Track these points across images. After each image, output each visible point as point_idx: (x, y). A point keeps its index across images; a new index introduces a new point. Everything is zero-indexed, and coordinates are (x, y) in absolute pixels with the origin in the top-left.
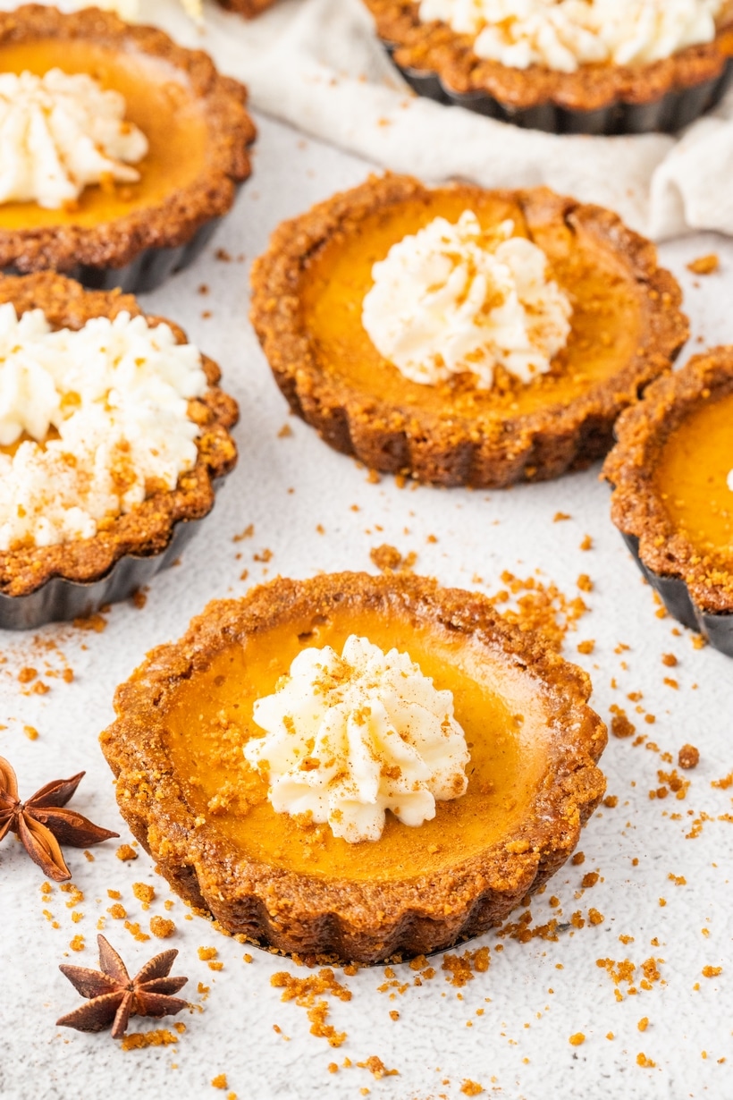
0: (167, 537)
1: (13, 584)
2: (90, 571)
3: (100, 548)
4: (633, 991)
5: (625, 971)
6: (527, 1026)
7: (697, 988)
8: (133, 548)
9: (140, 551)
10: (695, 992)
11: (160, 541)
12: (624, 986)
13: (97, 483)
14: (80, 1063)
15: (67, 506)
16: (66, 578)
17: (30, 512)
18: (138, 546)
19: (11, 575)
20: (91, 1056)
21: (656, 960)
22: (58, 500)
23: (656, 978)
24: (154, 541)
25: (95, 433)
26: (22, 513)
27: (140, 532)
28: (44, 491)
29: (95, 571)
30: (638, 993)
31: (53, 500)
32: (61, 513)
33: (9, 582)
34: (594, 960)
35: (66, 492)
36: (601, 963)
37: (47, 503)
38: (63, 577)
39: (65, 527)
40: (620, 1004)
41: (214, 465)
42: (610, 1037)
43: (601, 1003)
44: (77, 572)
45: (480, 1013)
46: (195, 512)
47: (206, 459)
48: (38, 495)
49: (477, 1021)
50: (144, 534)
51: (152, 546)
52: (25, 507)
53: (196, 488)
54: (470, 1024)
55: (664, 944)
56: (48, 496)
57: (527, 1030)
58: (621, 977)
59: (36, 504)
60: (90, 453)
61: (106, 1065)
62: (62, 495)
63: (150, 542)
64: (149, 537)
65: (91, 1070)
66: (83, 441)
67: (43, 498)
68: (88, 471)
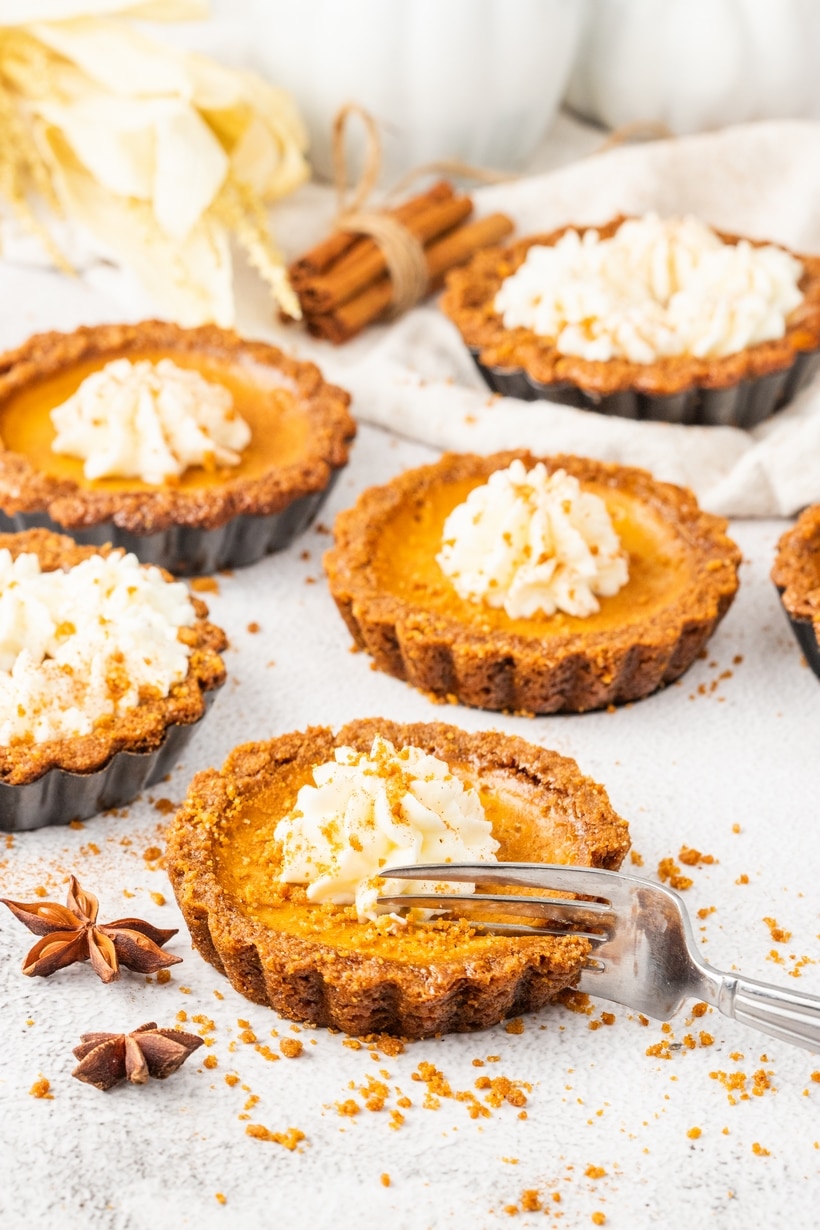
0: (160, 737)
1: (14, 772)
2: (88, 762)
3: (97, 742)
4: (745, 1097)
5: (737, 1081)
6: (645, 1124)
7: (806, 1093)
8: (128, 746)
9: (134, 748)
10: (805, 1098)
11: (153, 739)
12: (737, 1094)
13: (93, 689)
14: (218, 1155)
15: (63, 709)
16: (65, 769)
17: (29, 713)
18: (133, 743)
19: (12, 763)
20: (228, 1150)
21: (766, 1072)
22: (56, 703)
23: (767, 1087)
24: (148, 739)
25: (91, 645)
26: (22, 712)
27: (134, 730)
28: (42, 694)
29: (92, 762)
30: (751, 1099)
31: (51, 703)
32: (59, 715)
33: (10, 771)
34: (706, 1073)
35: (64, 696)
36: (714, 1076)
37: (45, 706)
38: (61, 768)
39: (63, 728)
40: (734, 1108)
41: (204, 678)
42: (726, 1132)
43: (715, 1106)
44: (75, 762)
45: (600, 1113)
46: (187, 716)
47: (197, 673)
48: (37, 698)
49: (598, 1121)
50: (138, 732)
51: (146, 744)
52: (25, 707)
53: (190, 697)
54: (590, 1123)
55: (773, 1061)
56: (47, 699)
57: (645, 1127)
58: (734, 1086)
59: (35, 706)
60: (86, 664)
61: (242, 1157)
62: (59, 698)
63: (145, 740)
64: (143, 734)
65: (229, 1161)
66: (79, 653)
67: (41, 700)
68: (84, 680)
